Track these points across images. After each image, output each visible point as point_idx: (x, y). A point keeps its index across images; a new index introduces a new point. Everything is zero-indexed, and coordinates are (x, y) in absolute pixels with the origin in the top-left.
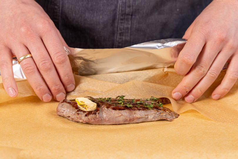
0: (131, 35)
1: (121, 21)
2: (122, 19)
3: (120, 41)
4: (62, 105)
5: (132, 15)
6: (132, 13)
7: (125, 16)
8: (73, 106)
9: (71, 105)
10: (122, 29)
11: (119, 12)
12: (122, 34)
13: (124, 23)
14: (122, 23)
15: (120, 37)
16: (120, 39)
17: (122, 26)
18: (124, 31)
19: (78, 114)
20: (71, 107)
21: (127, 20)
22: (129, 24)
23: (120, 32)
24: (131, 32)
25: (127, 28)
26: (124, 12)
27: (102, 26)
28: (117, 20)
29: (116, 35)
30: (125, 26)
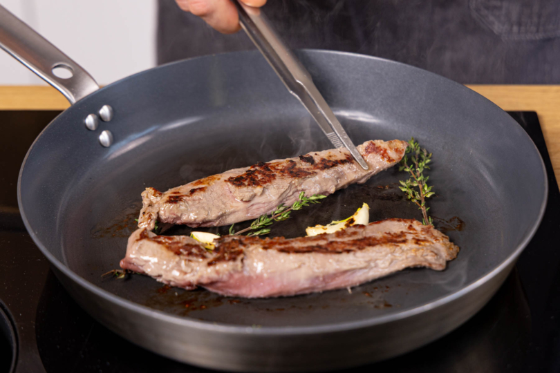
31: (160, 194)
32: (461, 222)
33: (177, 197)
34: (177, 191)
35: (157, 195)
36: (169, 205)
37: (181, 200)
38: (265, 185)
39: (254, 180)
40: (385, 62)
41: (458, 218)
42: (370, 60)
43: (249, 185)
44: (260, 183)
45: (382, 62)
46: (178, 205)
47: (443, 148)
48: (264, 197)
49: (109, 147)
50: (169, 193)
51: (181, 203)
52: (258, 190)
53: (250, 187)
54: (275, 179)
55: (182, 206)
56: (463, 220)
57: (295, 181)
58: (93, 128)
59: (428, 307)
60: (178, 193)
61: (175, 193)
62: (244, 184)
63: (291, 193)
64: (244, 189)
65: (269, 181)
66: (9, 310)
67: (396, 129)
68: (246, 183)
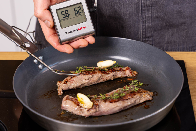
0: (152, 21)
1: (143, 12)
2: (144, 10)
3: (144, 27)
4: (66, 102)
5: (152, 7)
6: (152, 4)
7: (146, 8)
8: (75, 103)
9: (72, 102)
10: (145, 18)
11: (141, 5)
12: (145, 22)
13: (146, 13)
14: (144, 13)
15: (143, 25)
16: (144, 26)
17: (144, 15)
18: (146, 19)
19: (81, 110)
20: (73, 104)
21: (148, 10)
22: (150, 13)
23: (143, 20)
24: (151, 19)
25: (149, 17)
26: (145, 5)
27: (128, 16)
28: (140, 11)
29: (140, 23)
30: (147, 15)
31: (61, 82)
32: (157, 93)
33: (67, 81)
34: (66, 79)
35: (60, 83)
36: (64, 85)
37: (68, 82)
38: (93, 75)
39: (90, 73)
40: (133, 41)
41: (156, 92)
42: (128, 40)
43: (88, 74)
44: (92, 74)
45: (132, 41)
46: (67, 84)
47: (152, 69)
48: (93, 78)
49: (42, 69)
50: (64, 81)
51: (68, 83)
52: (91, 76)
53: (88, 75)
54: (96, 73)
55: (68, 84)
56: (158, 92)
57: (103, 74)
58: (37, 63)
59: (143, 118)
60: (67, 79)
61: (66, 80)
62: (86, 74)
63: (101, 78)
64: (86, 76)
65: (95, 74)
66: (5, 126)
67: (137, 63)
68: (87, 74)
